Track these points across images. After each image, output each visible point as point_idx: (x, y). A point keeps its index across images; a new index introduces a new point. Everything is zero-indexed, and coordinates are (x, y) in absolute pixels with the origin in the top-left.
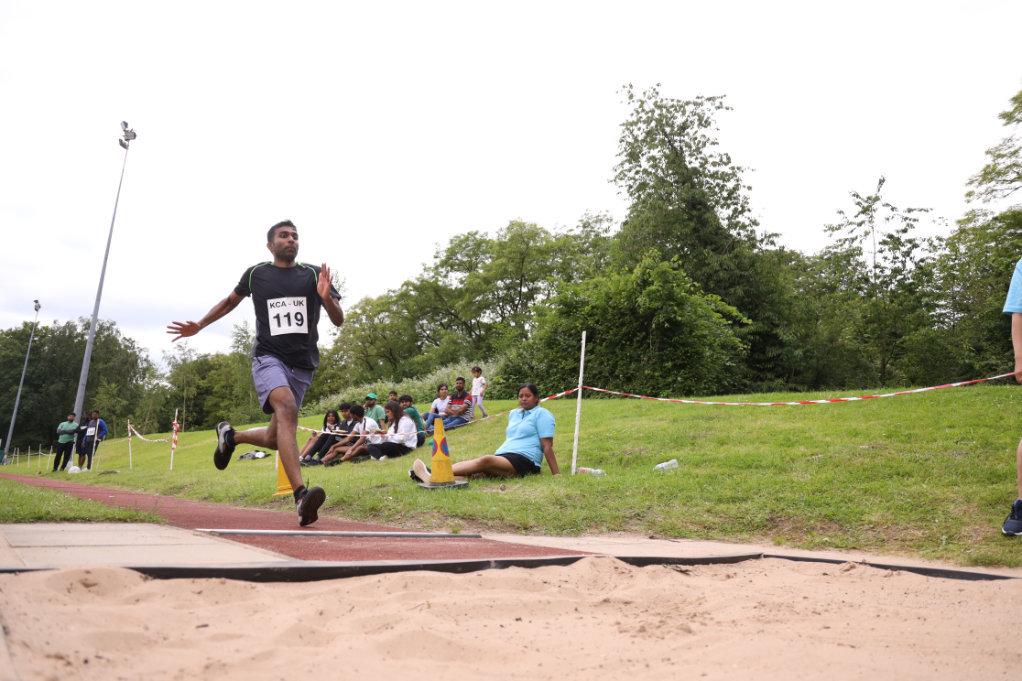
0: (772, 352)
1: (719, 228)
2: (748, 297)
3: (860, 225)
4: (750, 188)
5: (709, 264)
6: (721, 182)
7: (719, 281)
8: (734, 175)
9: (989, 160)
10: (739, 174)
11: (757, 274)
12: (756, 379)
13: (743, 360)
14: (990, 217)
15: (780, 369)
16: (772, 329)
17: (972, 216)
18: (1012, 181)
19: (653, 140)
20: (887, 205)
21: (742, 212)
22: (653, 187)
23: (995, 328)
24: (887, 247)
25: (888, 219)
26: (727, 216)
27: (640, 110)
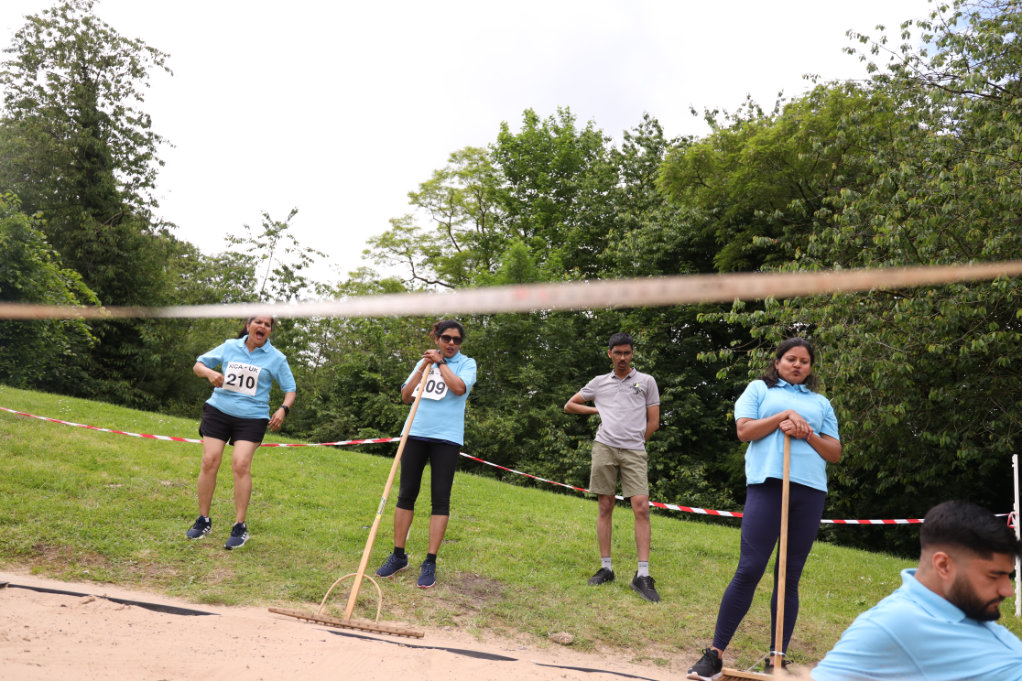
0: (127, 349)
1: (111, 192)
2: (118, 282)
3: (261, 246)
4: (162, 163)
5: (84, 229)
6: (132, 143)
7: (89, 253)
8: (148, 142)
9: (390, 228)
10: (155, 143)
11: (138, 259)
12: (98, 375)
13: (89, 349)
14: (376, 279)
15: (130, 369)
16: (135, 325)
17: (361, 273)
18: (402, 253)
19: (63, 56)
20: (291, 237)
21: (145, 185)
22: (41, 111)
23: (345, 383)
24: (278, 277)
25: (288, 250)
26: (124, 181)
27: (60, 12)
